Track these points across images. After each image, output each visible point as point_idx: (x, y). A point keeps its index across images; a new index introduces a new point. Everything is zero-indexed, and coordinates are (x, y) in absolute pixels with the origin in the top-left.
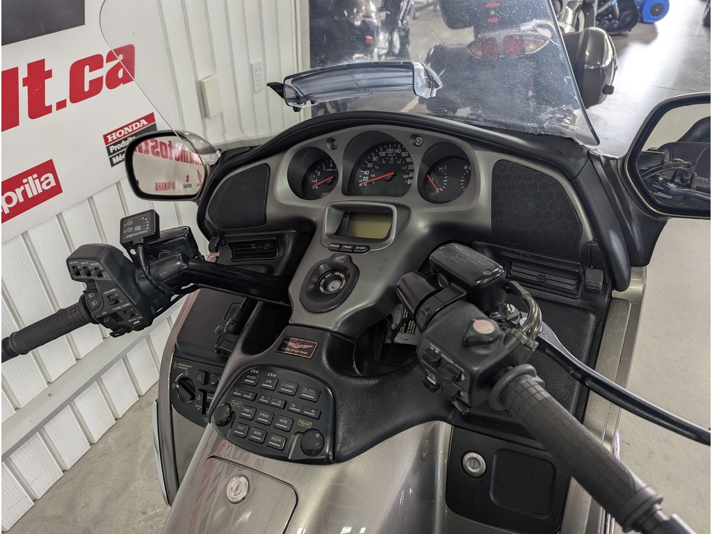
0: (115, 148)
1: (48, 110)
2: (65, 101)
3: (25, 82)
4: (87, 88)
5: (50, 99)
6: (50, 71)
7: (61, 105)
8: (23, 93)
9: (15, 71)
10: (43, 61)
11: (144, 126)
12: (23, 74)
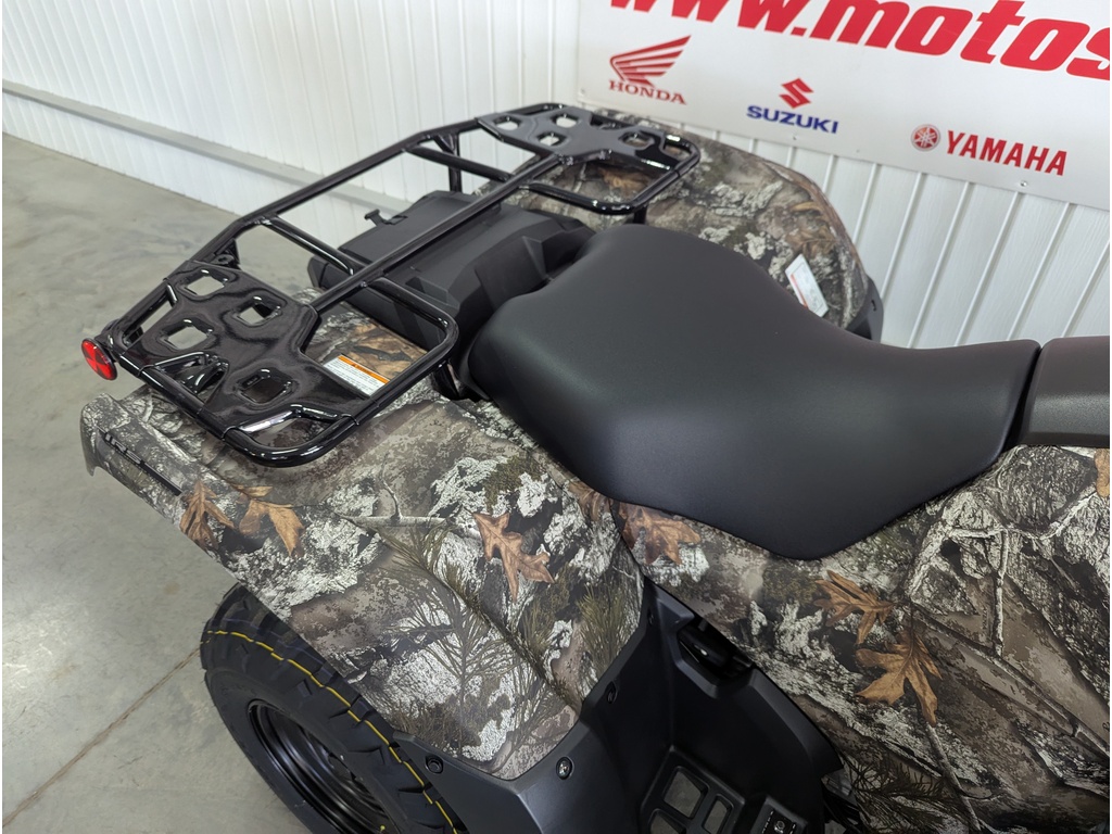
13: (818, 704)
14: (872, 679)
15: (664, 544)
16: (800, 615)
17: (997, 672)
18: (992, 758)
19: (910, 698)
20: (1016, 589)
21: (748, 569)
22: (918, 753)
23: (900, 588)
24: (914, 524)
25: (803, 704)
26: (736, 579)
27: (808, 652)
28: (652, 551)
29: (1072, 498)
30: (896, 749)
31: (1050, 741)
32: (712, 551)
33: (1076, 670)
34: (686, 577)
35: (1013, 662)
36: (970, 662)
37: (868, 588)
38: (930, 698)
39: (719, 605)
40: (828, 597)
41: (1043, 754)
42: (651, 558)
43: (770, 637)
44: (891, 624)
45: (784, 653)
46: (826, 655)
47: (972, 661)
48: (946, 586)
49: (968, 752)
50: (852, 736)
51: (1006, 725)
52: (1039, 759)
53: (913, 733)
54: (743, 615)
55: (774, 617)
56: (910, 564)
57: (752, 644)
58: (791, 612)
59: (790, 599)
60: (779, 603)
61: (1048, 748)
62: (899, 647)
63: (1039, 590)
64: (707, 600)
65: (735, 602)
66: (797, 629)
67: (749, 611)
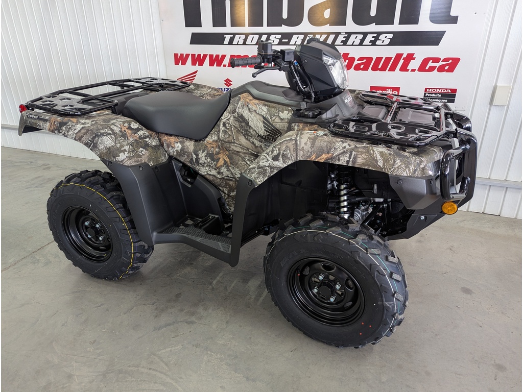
0: (429, 95)
1: (408, 70)
2: (415, 70)
3: (404, 59)
4: (427, 68)
5: (410, 67)
6: (415, 58)
7: (413, 70)
8: (401, 62)
9: (402, 54)
10: (414, 54)
11: (448, 92)
12: (404, 56)
13: (210, 175)
14: (217, 162)
15: (171, 143)
16: (202, 153)
17: (236, 147)
18: (241, 168)
19: (225, 162)
20: (234, 126)
21: (190, 145)
22: (229, 176)
23: (219, 138)
24: (219, 122)
25: (208, 177)
26: (188, 148)
27: (205, 161)
28: (168, 146)
29: (238, 104)
30: (226, 178)
31: (248, 158)
32: (182, 143)
33: (245, 137)
34: (177, 151)
35: (237, 143)
36: (232, 147)
37: (214, 141)
38: (228, 160)
39: (186, 157)
40: (207, 146)
41: (248, 162)
42: (168, 148)
43: (197, 160)
44: (218, 147)
45: (201, 164)
46: (209, 160)
47: (233, 147)
48: (225, 132)
49: (237, 170)
50: (218, 180)
51: (241, 159)
52: (247, 163)
53: (227, 171)
54: (191, 157)
55: (197, 155)
56: (219, 131)
57: (194, 165)
58: (200, 152)
59: (200, 150)
60: (198, 151)
61: (248, 160)
62: (221, 152)
63: (237, 124)
64: (183, 156)
65: (189, 154)
66: (202, 155)
67: (192, 156)
